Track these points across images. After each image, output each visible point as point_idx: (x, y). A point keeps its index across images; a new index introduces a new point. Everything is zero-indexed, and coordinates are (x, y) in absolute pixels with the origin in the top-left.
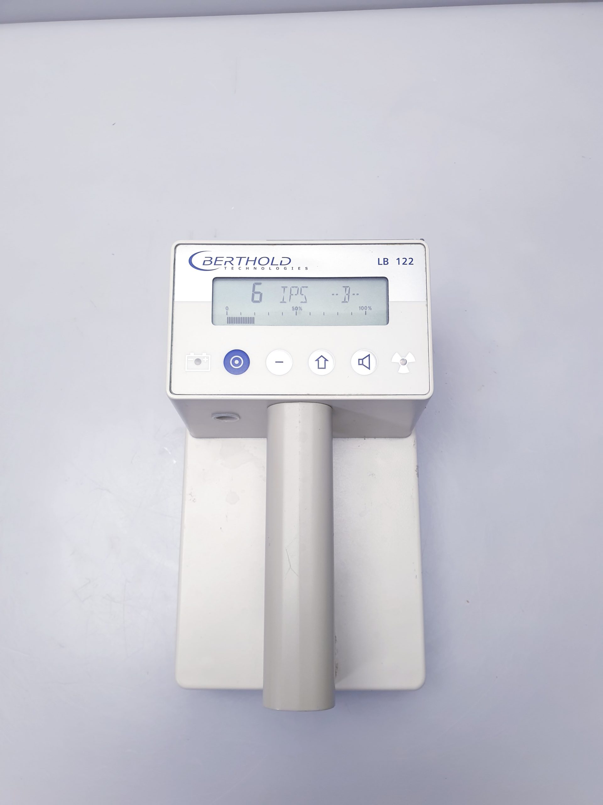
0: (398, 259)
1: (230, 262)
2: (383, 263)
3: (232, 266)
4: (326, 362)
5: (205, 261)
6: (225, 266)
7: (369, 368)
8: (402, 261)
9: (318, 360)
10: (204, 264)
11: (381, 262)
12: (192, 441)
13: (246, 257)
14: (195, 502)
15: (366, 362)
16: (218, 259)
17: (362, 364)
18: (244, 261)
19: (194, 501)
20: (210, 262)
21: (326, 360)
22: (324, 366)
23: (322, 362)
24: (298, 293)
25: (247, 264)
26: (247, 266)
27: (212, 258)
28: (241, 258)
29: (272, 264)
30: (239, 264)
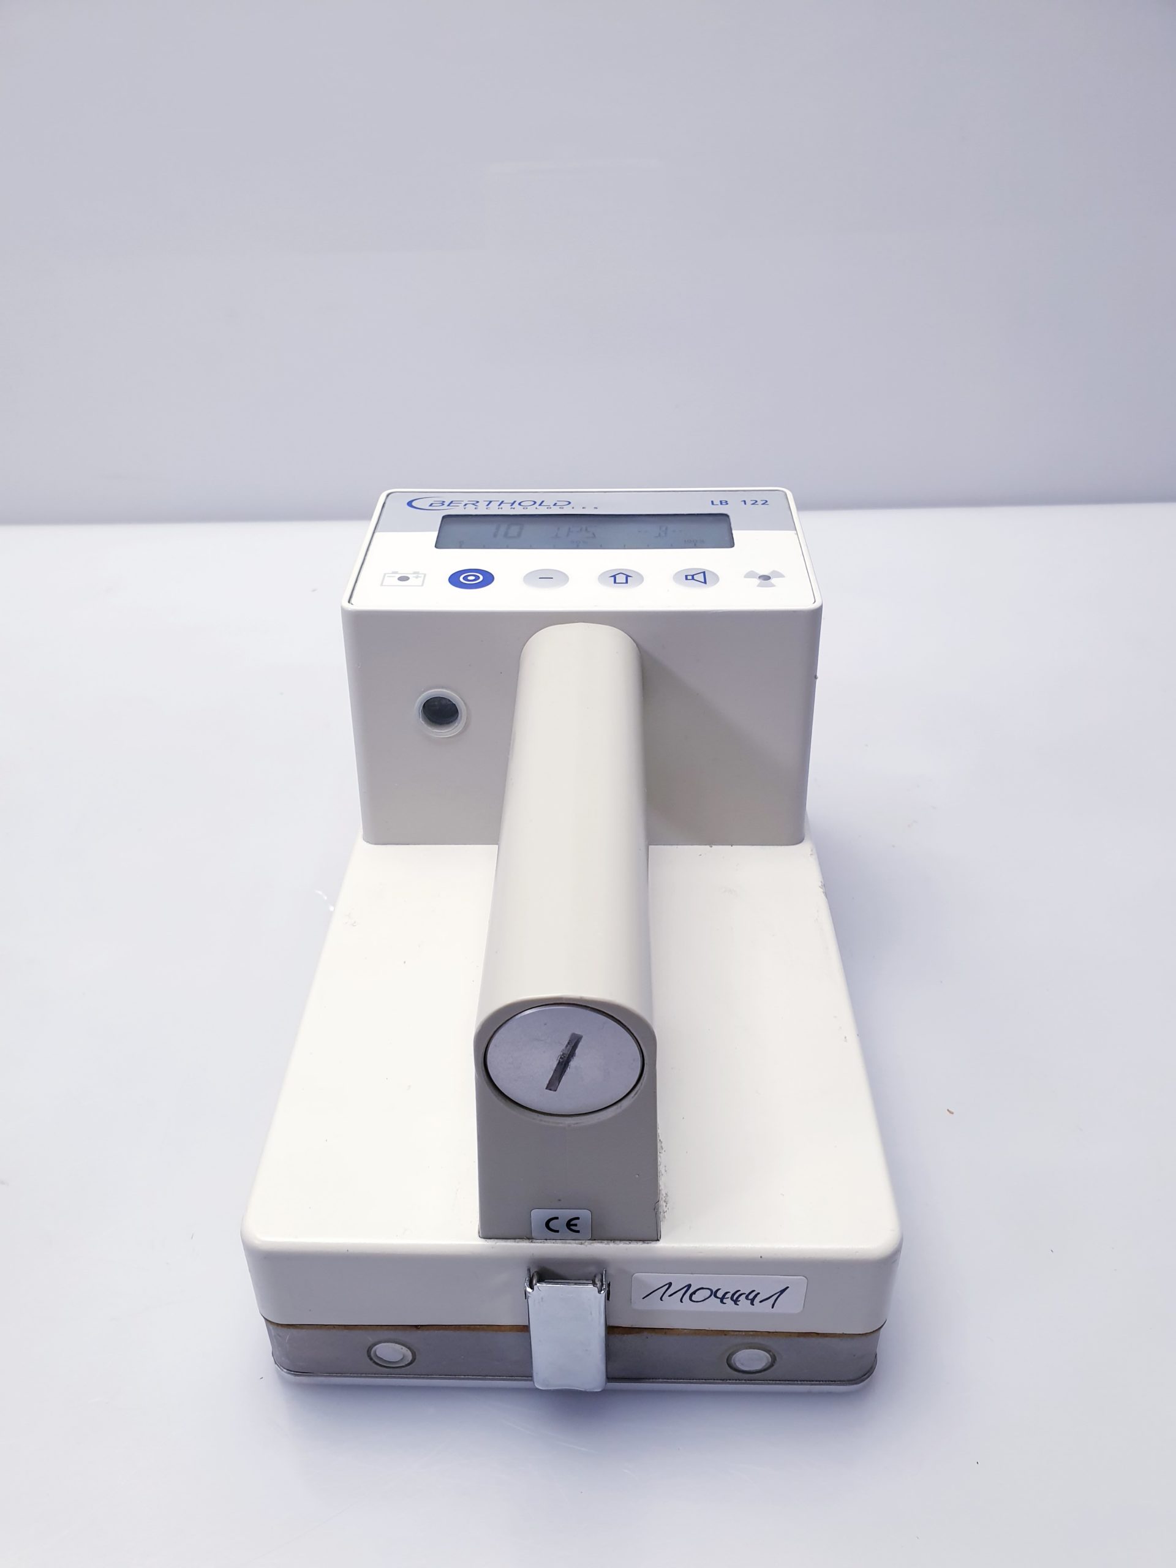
0: (745, 501)
1: (473, 504)
2: (719, 503)
3: (476, 507)
4: (629, 578)
5: (432, 504)
6: (465, 507)
7: (705, 583)
8: (749, 502)
9: (614, 576)
10: (431, 506)
11: (717, 502)
12: (363, 849)
13: (498, 501)
15: (699, 577)
16: (453, 503)
17: (693, 579)
18: (495, 504)
20: (441, 504)
22: (625, 582)
23: (621, 578)
24: (581, 530)
25: (499, 505)
26: (500, 507)
27: (444, 502)
28: (491, 502)
29: (540, 505)
30: (488, 505)
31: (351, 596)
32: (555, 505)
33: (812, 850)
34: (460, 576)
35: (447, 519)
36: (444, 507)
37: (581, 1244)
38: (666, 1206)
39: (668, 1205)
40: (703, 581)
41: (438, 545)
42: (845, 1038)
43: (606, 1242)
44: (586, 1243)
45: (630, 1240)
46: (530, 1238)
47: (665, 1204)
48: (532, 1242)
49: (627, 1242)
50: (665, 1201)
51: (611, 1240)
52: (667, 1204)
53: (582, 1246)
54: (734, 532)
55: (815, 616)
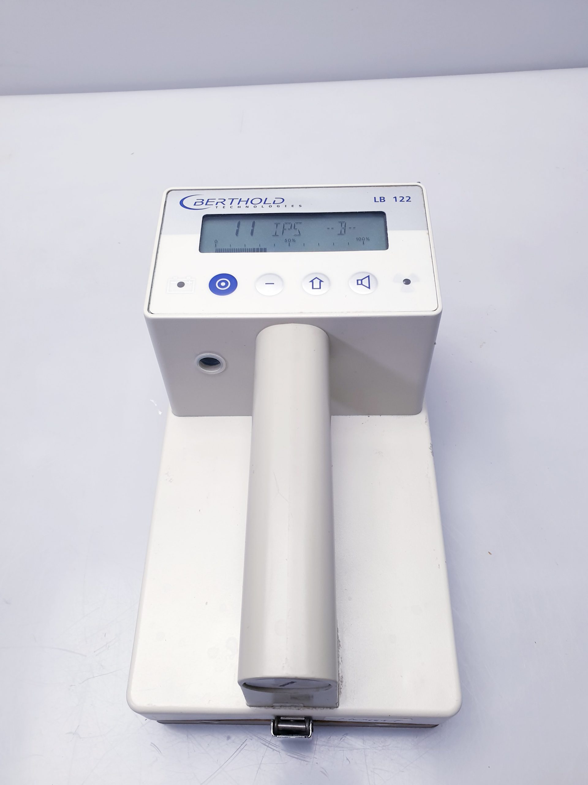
0: (395, 197)
1: (222, 202)
2: (379, 201)
3: (224, 205)
4: (321, 283)
5: (196, 203)
6: (217, 206)
7: (369, 288)
8: (399, 199)
9: (312, 281)
10: (195, 205)
11: (378, 199)
12: (173, 420)
13: (238, 199)
15: (365, 282)
16: (209, 201)
17: (362, 284)
18: (236, 202)
19: (171, 481)
20: (201, 203)
21: (321, 281)
22: (319, 287)
23: (316, 283)
24: (291, 228)
25: (238, 204)
26: (239, 205)
27: (203, 200)
28: (233, 199)
29: (264, 203)
30: (231, 204)
31: (149, 303)
32: (274, 203)
33: (426, 418)
34: (216, 281)
35: (206, 218)
36: (204, 206)
37: (299, 709)
38: (342, 685)
39: (343, 683)
40: (368, 286)
41: (201, 249)
42: (439, 565)
43: (311, 708)
44: (301, 709)
45: (324, 707)
47: (341, 683)
48: (274, 708)
49: (322, 709)
50: (341, 681)
51: (314, 707)
53: (299, 711)
54: (388, 232)
55: (436, 319)
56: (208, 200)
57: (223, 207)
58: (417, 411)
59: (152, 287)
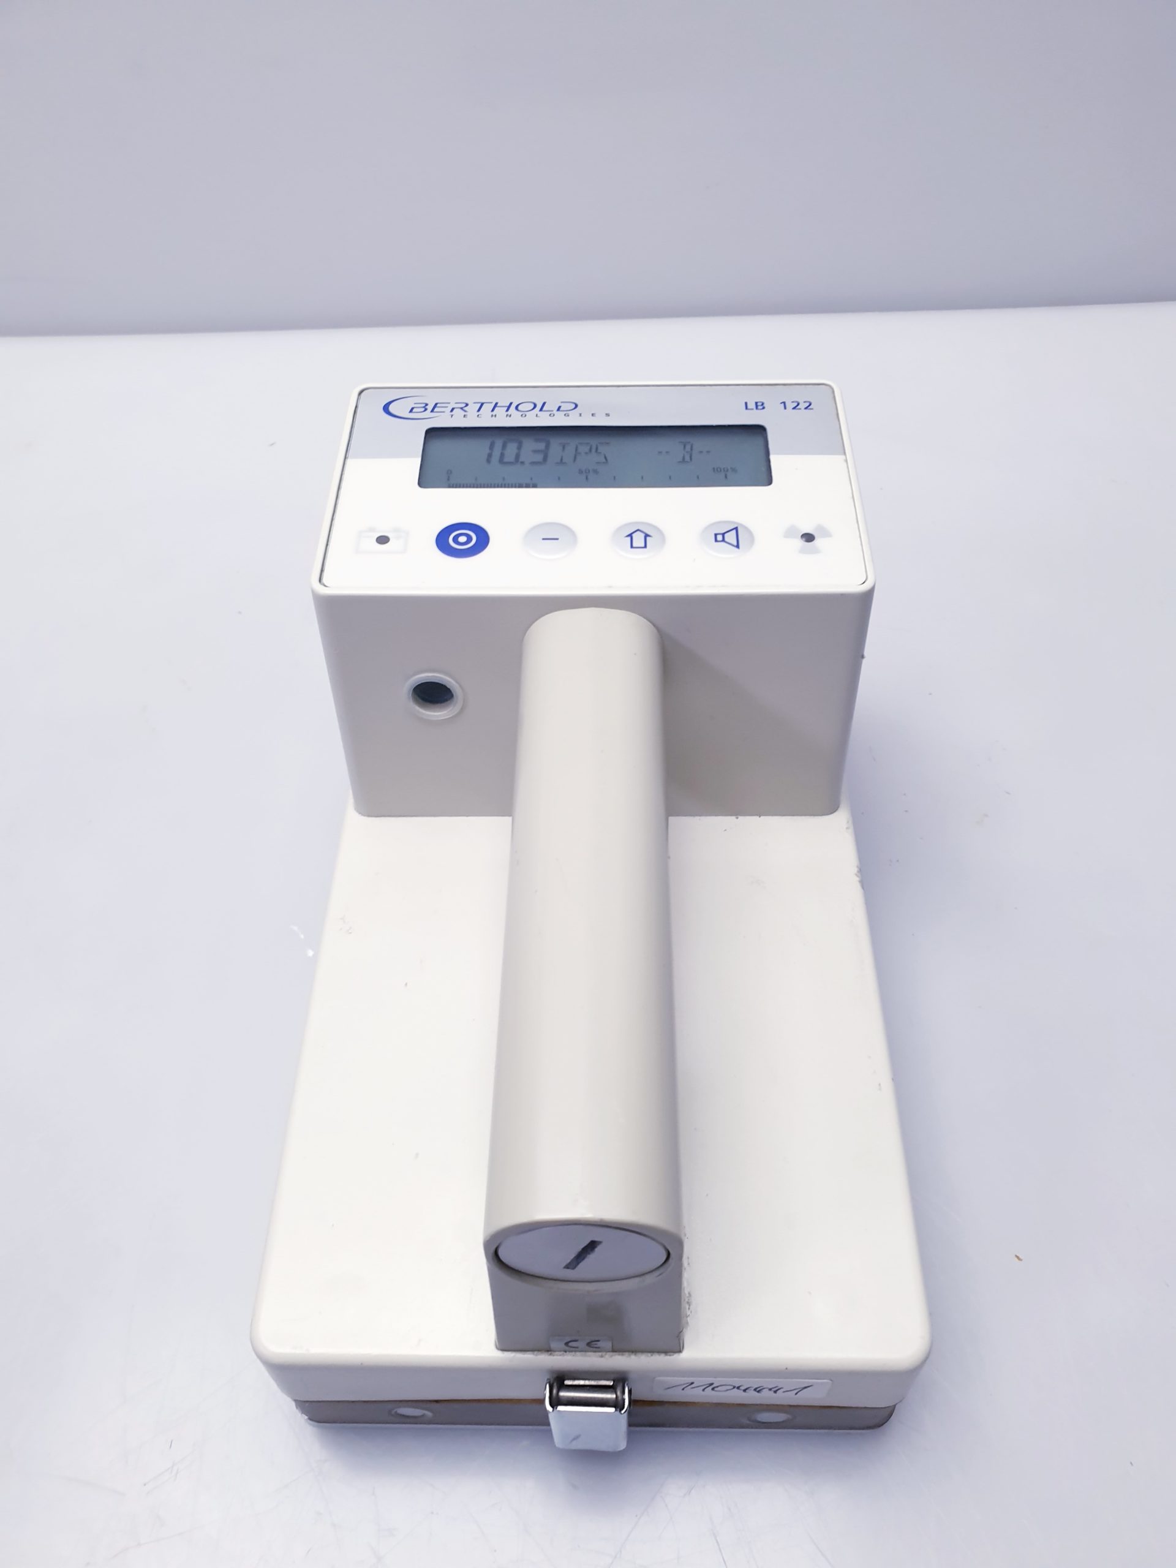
0: (784, 403)
1: (462, 408)
2: (754, 407)
3: (465, 413)
4: (648, 538)
5: (412, 409)
6: (452, 413)
7: (738, 546)
8: (790, 406)
9: (630, 535)
10: (411, 411)
11: (751, 405)
13: (492, 403)
14: (351, 933)
15: (731, 537)
16: (438, 405)
17: (723, 540)
18: (487, 408)
19: (350, 931)
20: (423, 409)
21: (647, 536)
22: (643, 545)
23: (638, 540)
25: (493, 410)
26: (494, 413)
27: (427, 405)
28: (482, 404)
29: (541, 410)
30: (479, 410)
31: (322, 571)
32: (559, 409)
33: (848, 822)
34: (450, 535)
35: (431, 433)
36: (428, 414)
37: (602, 1356)
38: (689, 1309)
39: (691, 1307)
40: (735, 544)
41: (422, 483)
42: (880, 1085)
43: (627, 1354)
44: (607, 1356)
45: (652, 1351)
46: (549, 1350)
47: (688, 1306)
48: (550, 1354)
49: (649, 1354)
50: (688, 1303)
51: (633, 1352)
52: (690, 1305)
53: (602, 1359)
55: (865, 600)
56: (436, 404)
57: (465, 416)
58: (831, 808)
59: (327, 545)
